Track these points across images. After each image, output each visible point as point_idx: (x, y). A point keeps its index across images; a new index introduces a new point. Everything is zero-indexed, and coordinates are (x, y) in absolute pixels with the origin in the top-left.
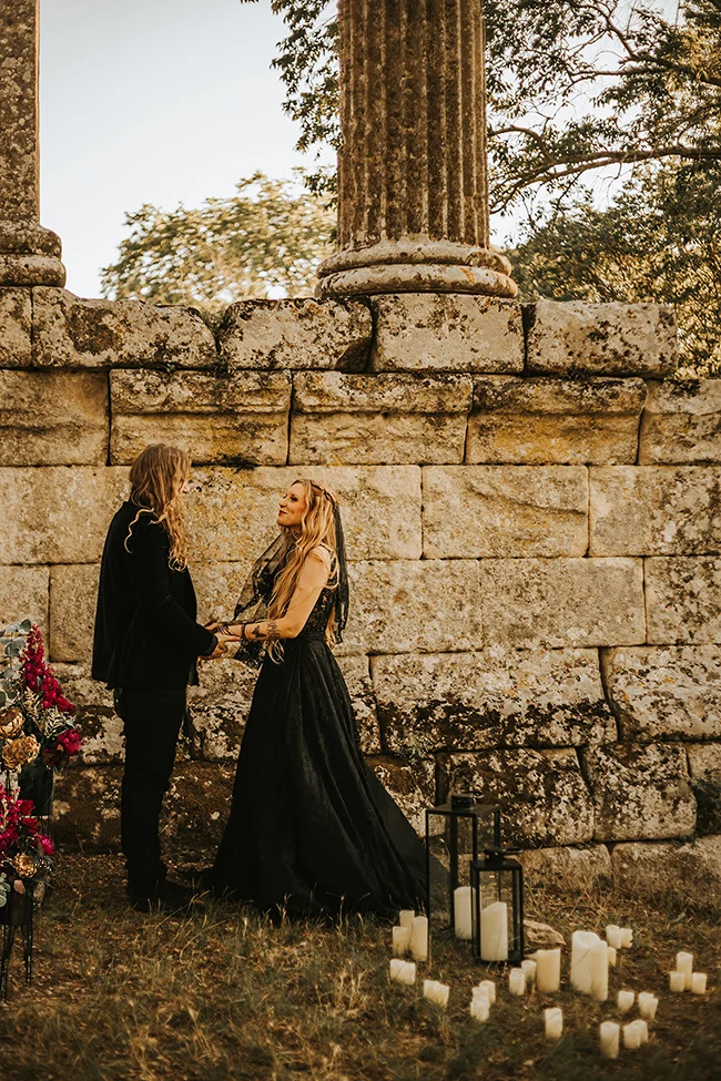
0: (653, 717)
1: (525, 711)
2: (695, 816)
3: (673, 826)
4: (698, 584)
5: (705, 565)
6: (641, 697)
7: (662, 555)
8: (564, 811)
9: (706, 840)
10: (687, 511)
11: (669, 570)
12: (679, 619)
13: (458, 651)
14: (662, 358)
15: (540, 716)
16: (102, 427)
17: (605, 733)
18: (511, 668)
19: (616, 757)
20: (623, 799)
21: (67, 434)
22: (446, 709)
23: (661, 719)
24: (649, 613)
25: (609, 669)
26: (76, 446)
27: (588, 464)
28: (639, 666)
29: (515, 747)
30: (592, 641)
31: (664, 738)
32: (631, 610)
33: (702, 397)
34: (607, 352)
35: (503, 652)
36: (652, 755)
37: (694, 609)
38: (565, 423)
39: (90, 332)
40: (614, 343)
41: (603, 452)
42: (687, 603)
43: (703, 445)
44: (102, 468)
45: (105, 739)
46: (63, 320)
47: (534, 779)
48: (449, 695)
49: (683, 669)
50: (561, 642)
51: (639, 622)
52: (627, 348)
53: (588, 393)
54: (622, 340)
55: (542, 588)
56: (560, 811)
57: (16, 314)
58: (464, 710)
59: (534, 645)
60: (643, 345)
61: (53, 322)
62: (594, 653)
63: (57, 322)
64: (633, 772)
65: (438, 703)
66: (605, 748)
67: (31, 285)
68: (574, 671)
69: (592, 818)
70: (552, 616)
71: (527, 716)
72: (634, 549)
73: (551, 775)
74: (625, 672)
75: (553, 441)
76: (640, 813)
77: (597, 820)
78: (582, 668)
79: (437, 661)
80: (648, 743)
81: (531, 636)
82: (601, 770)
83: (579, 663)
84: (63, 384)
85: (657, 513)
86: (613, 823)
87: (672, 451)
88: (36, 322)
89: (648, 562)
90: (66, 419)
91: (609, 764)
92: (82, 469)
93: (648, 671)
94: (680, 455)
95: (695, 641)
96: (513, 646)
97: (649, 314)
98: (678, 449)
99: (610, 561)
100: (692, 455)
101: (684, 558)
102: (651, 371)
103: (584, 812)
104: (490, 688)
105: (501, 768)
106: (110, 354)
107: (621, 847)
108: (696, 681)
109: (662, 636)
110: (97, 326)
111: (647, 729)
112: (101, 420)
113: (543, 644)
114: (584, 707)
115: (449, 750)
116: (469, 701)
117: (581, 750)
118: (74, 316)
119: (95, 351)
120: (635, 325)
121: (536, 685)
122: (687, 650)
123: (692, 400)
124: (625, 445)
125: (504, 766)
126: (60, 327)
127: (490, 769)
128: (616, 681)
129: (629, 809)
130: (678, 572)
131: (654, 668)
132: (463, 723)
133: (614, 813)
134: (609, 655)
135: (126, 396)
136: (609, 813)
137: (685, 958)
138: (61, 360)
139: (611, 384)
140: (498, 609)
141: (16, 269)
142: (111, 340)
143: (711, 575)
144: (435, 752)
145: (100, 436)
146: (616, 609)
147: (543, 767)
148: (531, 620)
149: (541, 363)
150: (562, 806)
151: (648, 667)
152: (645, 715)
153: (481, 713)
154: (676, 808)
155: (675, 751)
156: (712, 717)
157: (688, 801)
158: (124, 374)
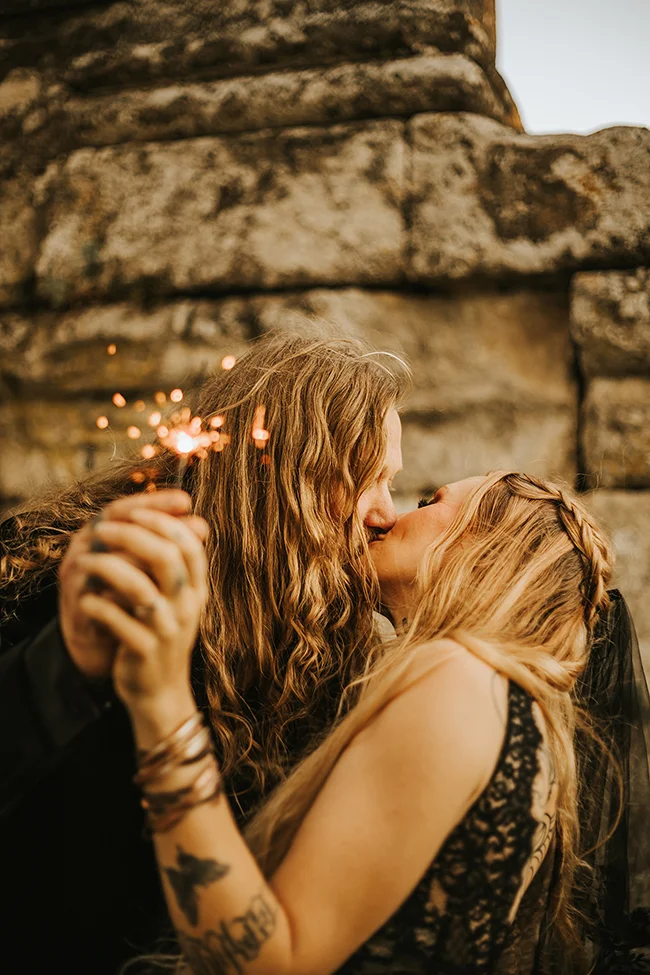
16: (561, 408)
21: (486, 423)
39: (528, 198)
46: (469, 178)
57: (374, 174)
61: (447, 183)
63: (460, 183)
67: (406, 116)
84: (478, 318)
88: (416, 188)
90: (481, 392)
106: (572, 241)
112: (558, 391)
118: (494, 168)
119: (537, 235)
126: (467, 191)
135: (609, 331)
138: (462, 261)
141: (377, 85)
142: (572, 209)
145: (560, 426)
158: (593, 282)
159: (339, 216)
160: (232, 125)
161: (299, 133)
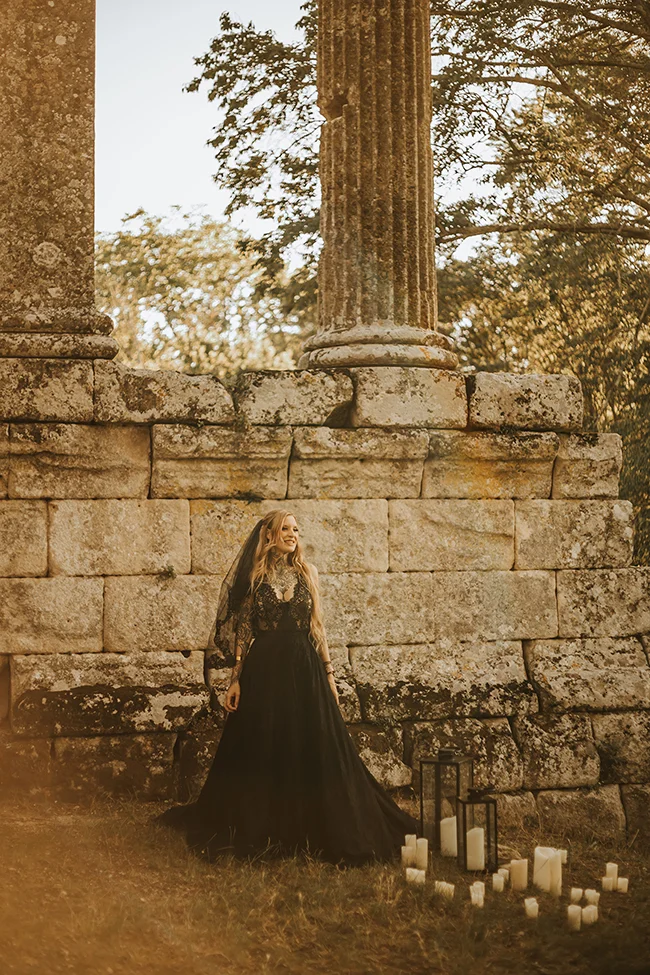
0: (566, 694)
1: (469, 690)
2: (599, 770)
3: (582, 777)
4: (597, 591)
5: (603, 576)
6: (556, 679)
7: (570, 568)
8: (501, 766)
9: (607, 788)
10: (589, 534)
11: (575, 580)
12: (583, 619)
13: (417, 643)
14: (571, 418)
15: (481, 693)
16: (146, 469)
17: (530, 706)
18: (456, 656)
19: (539, 725)
20: (545, 756)
21: (118, 474)
22: (409, 688)
23: (572, 695)
24: (561, 613)
25: (531, 658)
26: (126, 483)
27: (514, 499)
28: (553, 655)
29: (462, 717)
30: (518, 635)
31: (575, 710)
32: (546, 612)
33: (600, 447)
34: (530, 412)
35: (450, 643)
36: (566, 723)
37: (594, 611)
38: (498, 467)
39: (139, 395)
40: (535, 406)
41: (526, 489)
42: (589, 605)
43: (601, 484)
44: (145, 501)
45: (152, 712)
46: (118, 386)
47: (479, 741)
48: (410, 677)
49: (586, 657)
50: (494, 636)
51: (553, 621)
52: (544, 410)
53: (516, 444)
54: (540, 403)
55: (480, 594)
56: (498, 766)
57: (82, 380)
58: (423, 689)
59: (473, 638)
60: (557, 407)
61: (110, 387)
62: (519, 644)
63: (113, 388)
64: (552, 736)
65: (403, 684)
66: (530, 717)
67: (93, 358)
68: (504, 659)
69: (522, 771)
70: (487, 616)
71: (471, 693)
72: (549, 564)
73: (491, 739)
74: (543, 659)
75: (488, 481)
76: (558, 767)
77: (526, 773)
78: (510, 656)
79: (400, 651)
80: (562, 714)
81: (471, 632)
82: (528, 734)
83: (508, 652)
84: (116, 435)
85: (566, 536)
86: (538, 775)
87: (577, 489)
88: (97, 387)
89: (560, 574)
90: (118, 463)
91: (534, 730)
92: (129, 502)
93: (560, 658)
94: (583, 491)
95: (595, 635)
96: (458, 639)
97: (561, 383)
98: (582, 487)
99: (531, 574)
100: (592, 492)
101: (587, 571)
102: (562, 428)
103: (516, 766)
104: (441, 671)
105: (453, 733)
106: (154, 412)
107: (543, 794)
108: (596, 666)
109: (570, 631)
110: (144, 391)
111: (561, 703)
112: (145, 464)
113: (481, 637)
114: (513, 685)
115: (413, 720)
116: (427, 682)
117: (512, 719)
118: (126, 383)
119: (142, 410)
120: (550, 392)
121: (476, 670)
122: (589, 642)
123: (593, 449)
124: (542, 484)
125: (454, 732)
126: (116, 391)
127: (444, 734)
128: (536, 666)
129: (550, 764)
130: (582, 582)
131: (564, 656)
132: (423, 698)
133: (539, 767)
134: (530, 646)
135: (167, 445)
136: (535, 768)
137: (612, 867)
138: (116, 417)
139: (533, 437)
140: (446, 610)
141: (82, 346)
142: (155, 401)
143: (607, 584)
144: (402, 721)
145: (144, 476)
146: (535, 610)
147: (484, 733)
148: (471, 619)
149: (480, 421)
150: (500, 762)
151: (560, 655)
152: (560, 692)
153: (436, 691)
154: (585, 763)
155: (583, 720)
156: (610, 693)
157: (593, 758)
158: (165, 428)
159: (70, 396)
160: (23, 354)
161: (52, 361)
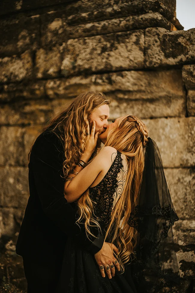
16: (182, 97)
21: (165, 102)
26: (169, 107)
39: (172, 47)
44: (183, 118)
46: (159, 43)
57: (137, 43)
61: (154, 45)
63: (156, 44)
67: (144, 28)
84: (162, 76)
88: (146, 46)
90: (163, 94)
92: (172, 119)
106: (182, 57)
110: (176, 44)
112: (180, 93)
118: (164, 40)
119: (174, 57)
126: (158, 46)
135: (190, 79)
138: (157, 63)
141: (137, 21)
142: (182, 50)
145: (181, 102)
158: (187, 67)
159: (129, 53)
160: (104, 32)
161: (120, 33)
